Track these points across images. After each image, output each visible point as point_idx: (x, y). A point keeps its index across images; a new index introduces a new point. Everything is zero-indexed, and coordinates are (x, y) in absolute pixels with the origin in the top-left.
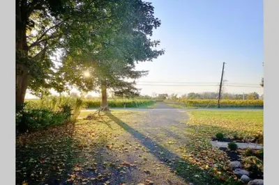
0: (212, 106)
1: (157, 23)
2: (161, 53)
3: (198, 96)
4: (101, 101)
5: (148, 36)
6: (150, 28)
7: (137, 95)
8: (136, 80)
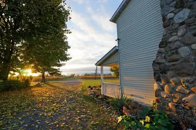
0: (93, 78)
1: (69, 48)
2: (70, 58)
3: (89, 75)
4: (41, 78)
5: (66, 52)
6: (67, 49)
7: (60, 74)
8: (60, 68)
